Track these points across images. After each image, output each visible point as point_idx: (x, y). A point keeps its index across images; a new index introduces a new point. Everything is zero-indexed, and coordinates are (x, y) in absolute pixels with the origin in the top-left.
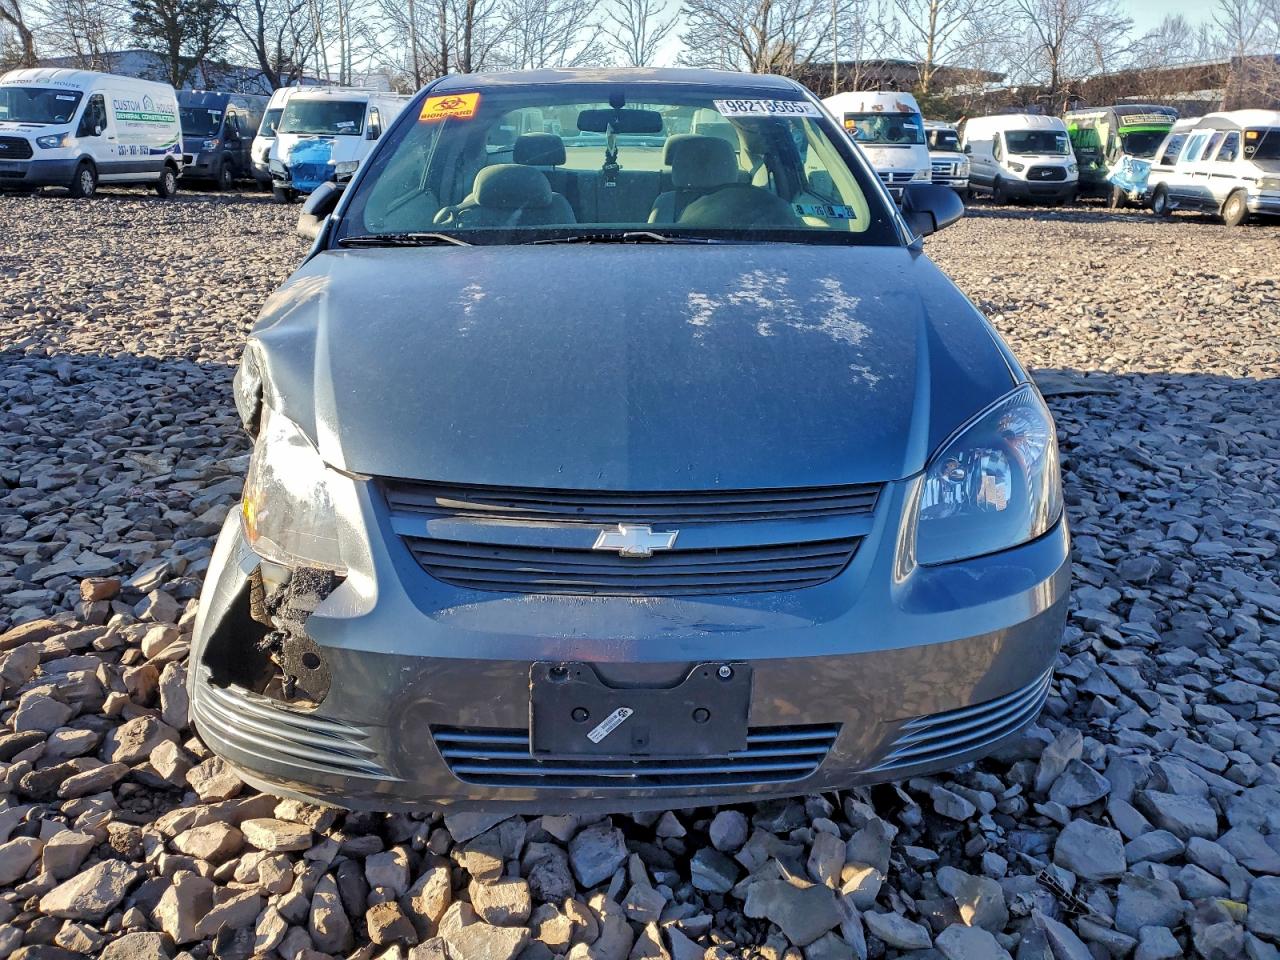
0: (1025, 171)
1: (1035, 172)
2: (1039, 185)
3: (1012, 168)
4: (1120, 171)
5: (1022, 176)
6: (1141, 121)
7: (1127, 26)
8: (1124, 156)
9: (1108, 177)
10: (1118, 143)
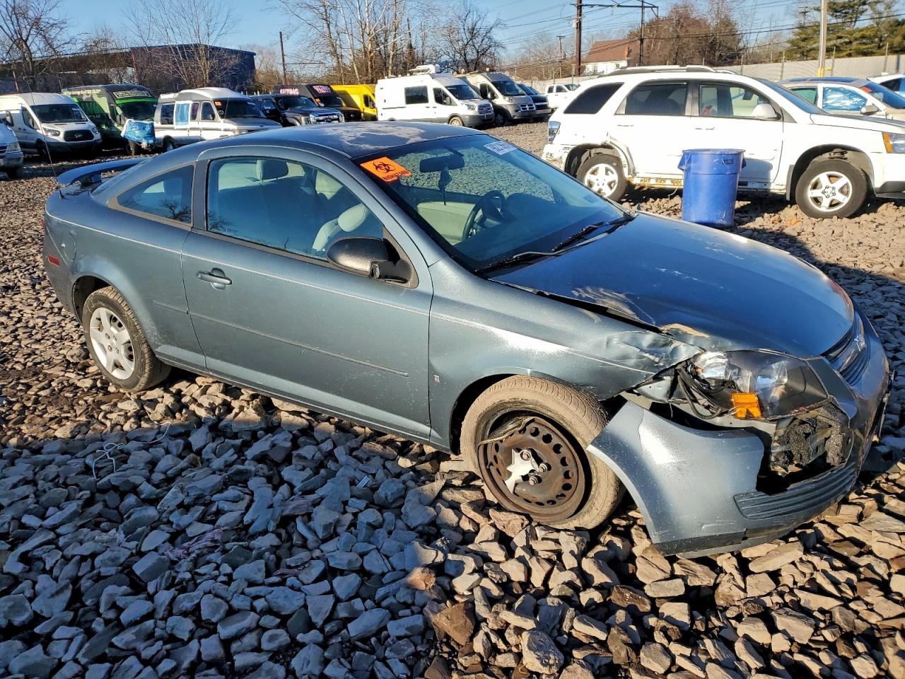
0: (62, 135)
1: (69, 135)
2: (78, 144)
3: (49, 134)
4: (128, 129)
5: (61, 139)
6: (127, 96)
7: (62, 26)
8: (128, 120)
9: (122, 135)
10: (120, 111)
